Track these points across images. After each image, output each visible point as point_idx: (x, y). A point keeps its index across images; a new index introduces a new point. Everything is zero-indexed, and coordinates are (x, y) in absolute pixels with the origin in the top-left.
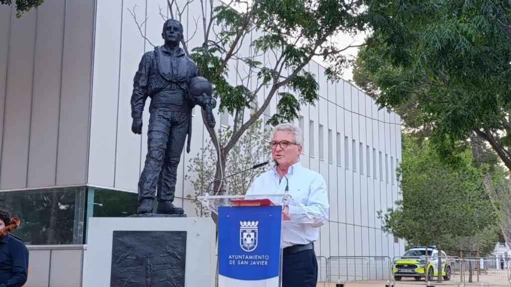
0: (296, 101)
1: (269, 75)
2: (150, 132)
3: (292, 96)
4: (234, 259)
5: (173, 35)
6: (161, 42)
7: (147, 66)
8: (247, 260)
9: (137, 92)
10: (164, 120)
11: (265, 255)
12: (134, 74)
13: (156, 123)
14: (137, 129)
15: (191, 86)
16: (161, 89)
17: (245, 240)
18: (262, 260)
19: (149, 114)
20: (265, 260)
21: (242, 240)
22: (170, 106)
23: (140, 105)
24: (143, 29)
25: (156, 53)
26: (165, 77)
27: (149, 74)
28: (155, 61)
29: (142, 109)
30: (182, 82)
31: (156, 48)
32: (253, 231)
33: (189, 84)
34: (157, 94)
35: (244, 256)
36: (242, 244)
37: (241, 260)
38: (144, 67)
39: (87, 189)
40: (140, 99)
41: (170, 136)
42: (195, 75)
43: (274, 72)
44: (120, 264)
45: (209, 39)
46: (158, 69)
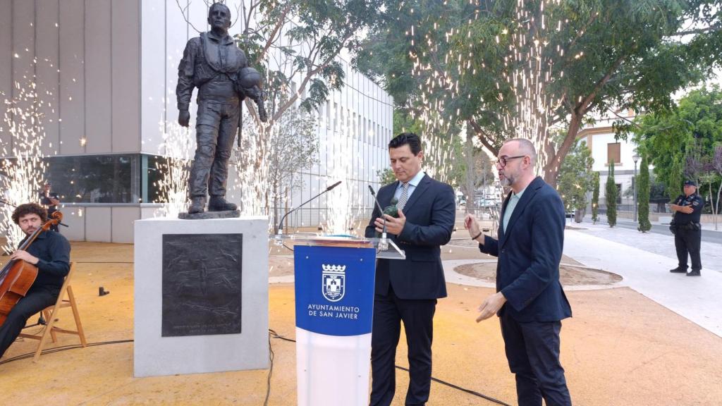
0: (325, 86)
1: (302, 62)
2: (198, 126)
3: (322, 82)
4: (315, 309)
5: (220, 20)
6: (207, 28)
7: (193, 54)
8: (331, 311)
9: (182, 82)
10: (213, 113)
11: (355, 307)
12: (179, 62)
13: (205, 116)
14: (184, 121)
15: (241, 77)
16: (209, 80)
17: (329, 287)
18: (350, 312)
19: (197, 106)
20: (354, 313)
21: (325, 287)
22: (220, 99)
23: (187, 96)
24: (185, 13)
25: (202, 40)
26: (213, 67)
27: (196, 63)
28: (201, 49)
29: (189, 101)
30: (232, 73)
31: (202, 34)
32: (339, 277)
33: (239, 75)
34: (205, 85)
35: (327, 306)
36: (325, 292)
37: (324, 311)
38: (189, 55)
39: (141, 156)
40: (185, 90)
41: (221, 131)
42: (244, 66)
43: (307, 60)
44: (172, 269)
45: (250, 27)
46: (205, 58)
